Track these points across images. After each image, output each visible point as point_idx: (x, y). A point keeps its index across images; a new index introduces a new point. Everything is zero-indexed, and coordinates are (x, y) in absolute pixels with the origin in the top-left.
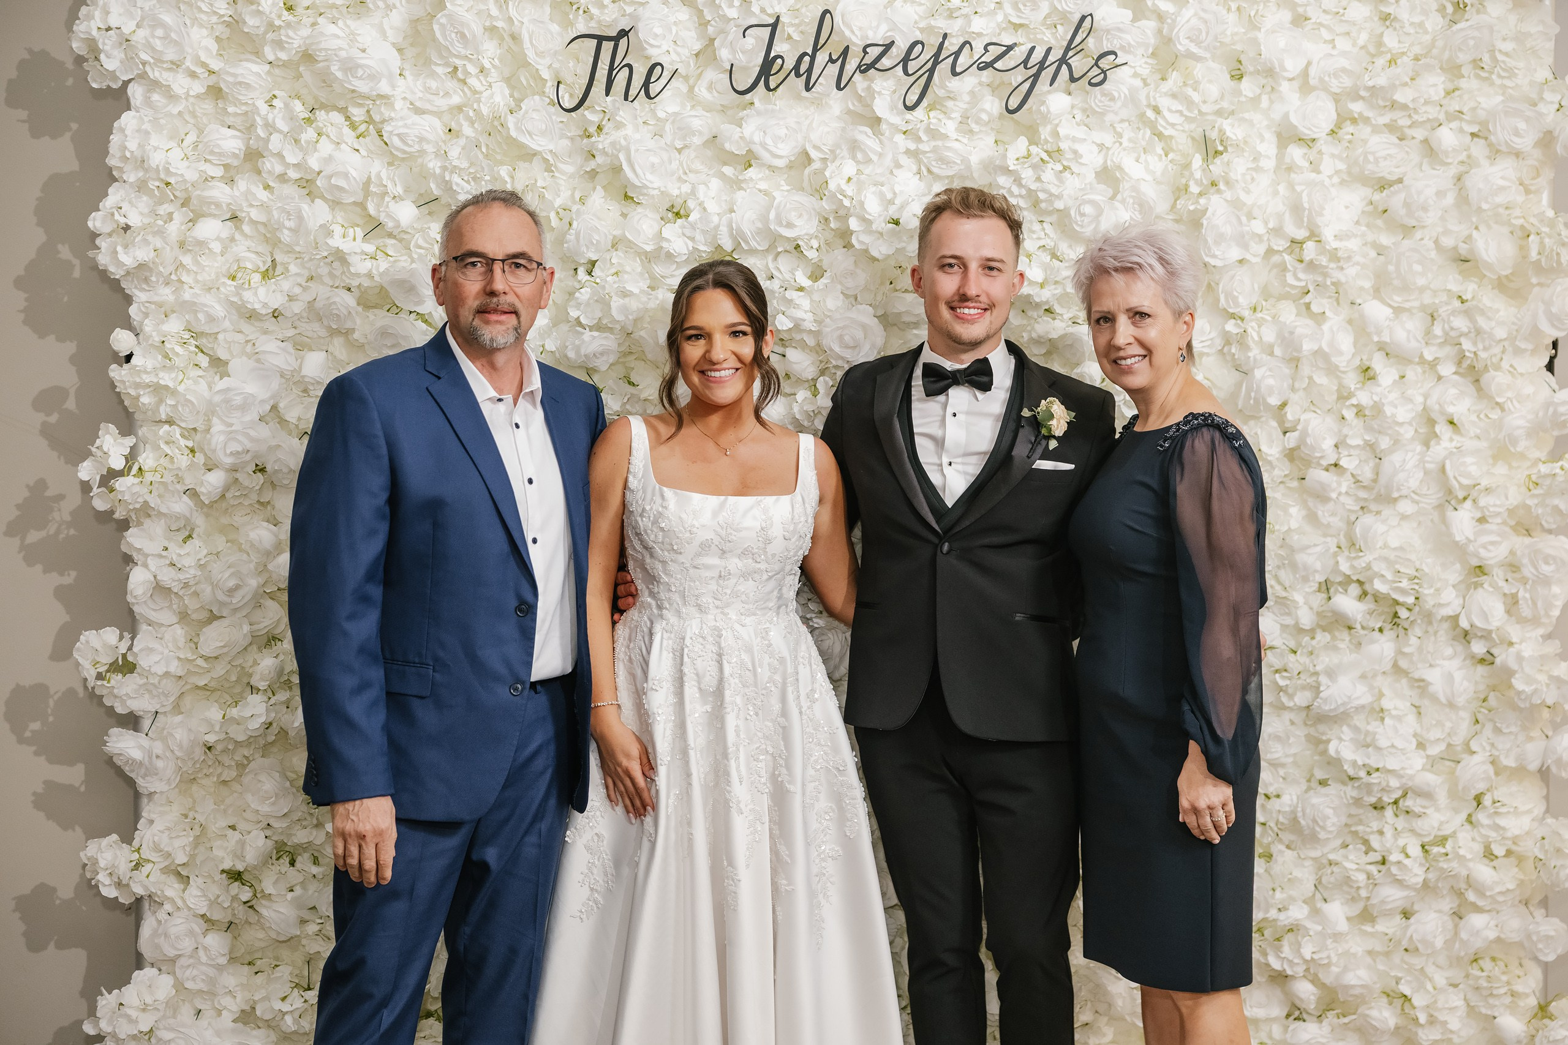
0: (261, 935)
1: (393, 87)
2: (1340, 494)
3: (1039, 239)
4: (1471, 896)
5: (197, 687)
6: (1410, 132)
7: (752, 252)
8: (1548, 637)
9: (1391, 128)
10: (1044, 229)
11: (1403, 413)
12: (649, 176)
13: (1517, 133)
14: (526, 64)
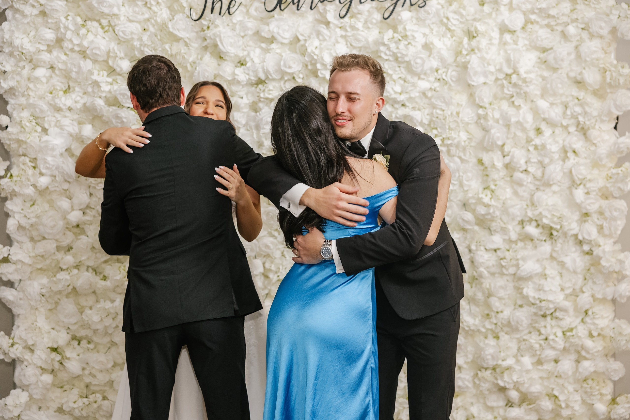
0: (66, 375)
1: (119, 10)
2: (528, 183)
3: (399, 74)
4: (583, 353)
5: (38, 269)
6: (556, 28)
7: (273, 80)
8: (615, 243)
9: (548, 26)
10: (400, 70)
11: (554, 148)
13: (601, 28)
14: (177, 1)
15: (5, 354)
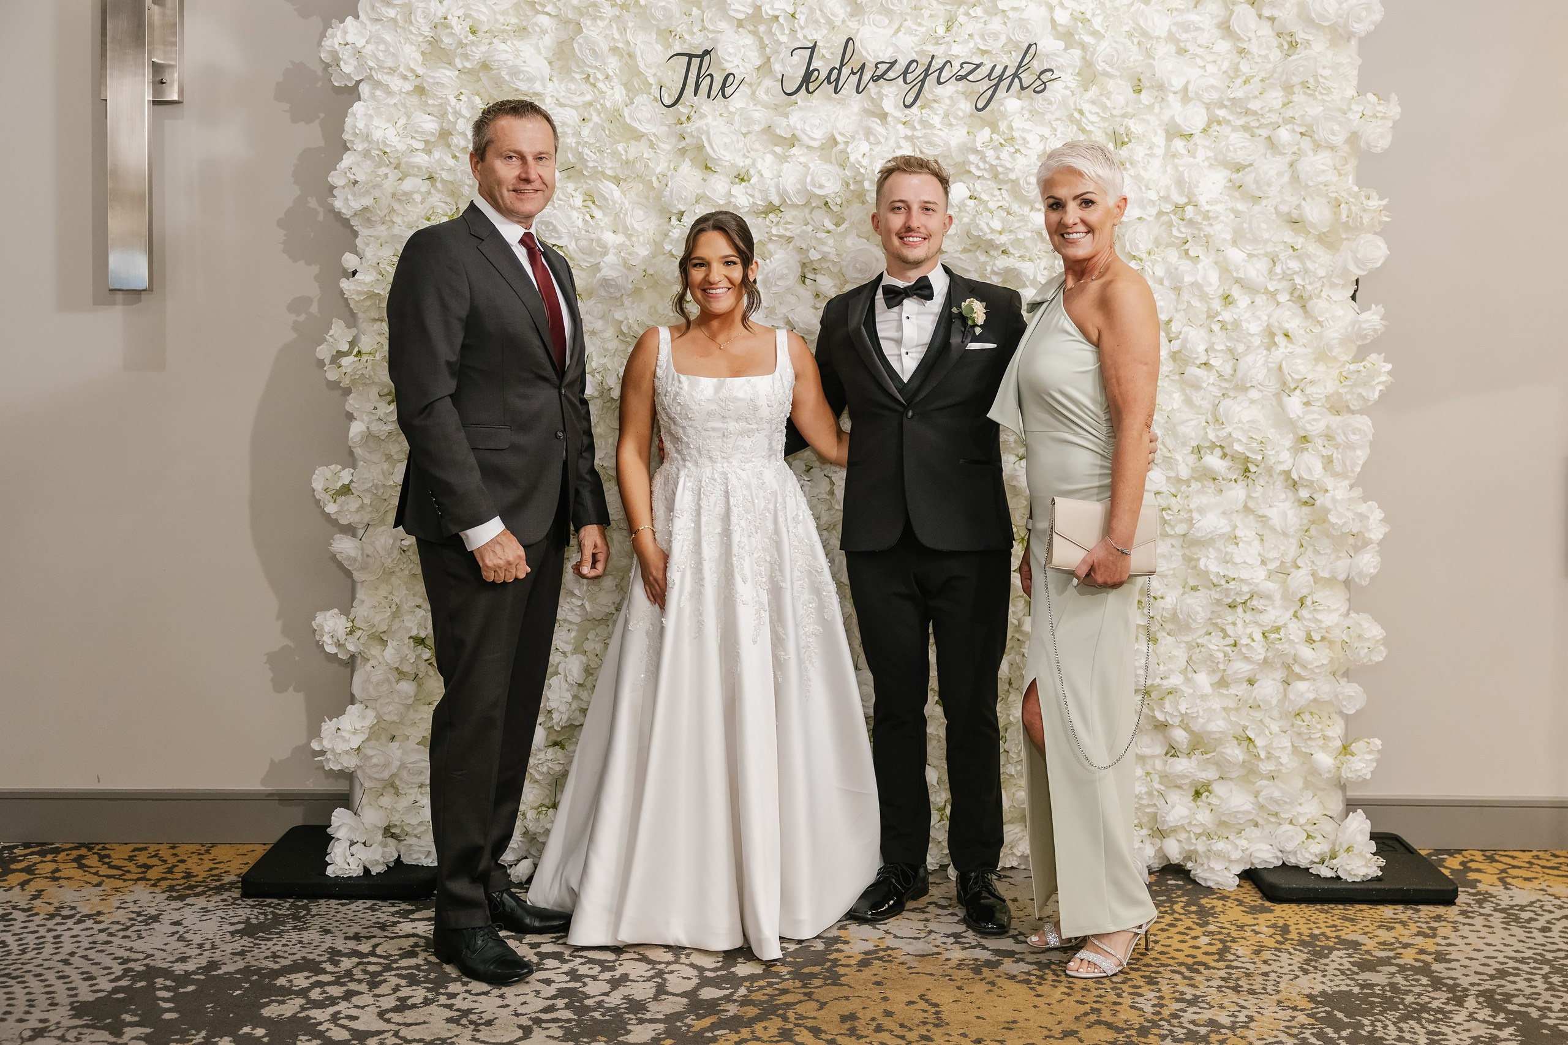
1: (545, 87)
2: (1208, 384)
4: (1297, 669)
6: (1258, 132)
7: (794, 206)
8: (1352, 486)
9: (1246, 128)
10: (1001, 194)
12: (722, 152)
13: (1333, 133)
14: (639, 73)
15: (339, 645)
